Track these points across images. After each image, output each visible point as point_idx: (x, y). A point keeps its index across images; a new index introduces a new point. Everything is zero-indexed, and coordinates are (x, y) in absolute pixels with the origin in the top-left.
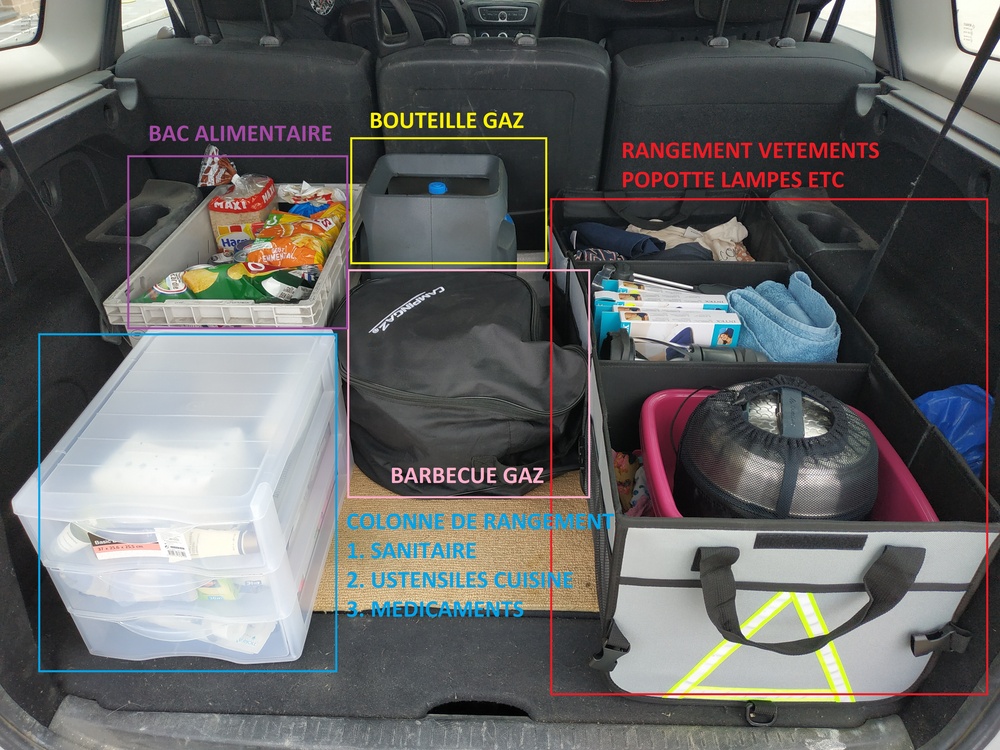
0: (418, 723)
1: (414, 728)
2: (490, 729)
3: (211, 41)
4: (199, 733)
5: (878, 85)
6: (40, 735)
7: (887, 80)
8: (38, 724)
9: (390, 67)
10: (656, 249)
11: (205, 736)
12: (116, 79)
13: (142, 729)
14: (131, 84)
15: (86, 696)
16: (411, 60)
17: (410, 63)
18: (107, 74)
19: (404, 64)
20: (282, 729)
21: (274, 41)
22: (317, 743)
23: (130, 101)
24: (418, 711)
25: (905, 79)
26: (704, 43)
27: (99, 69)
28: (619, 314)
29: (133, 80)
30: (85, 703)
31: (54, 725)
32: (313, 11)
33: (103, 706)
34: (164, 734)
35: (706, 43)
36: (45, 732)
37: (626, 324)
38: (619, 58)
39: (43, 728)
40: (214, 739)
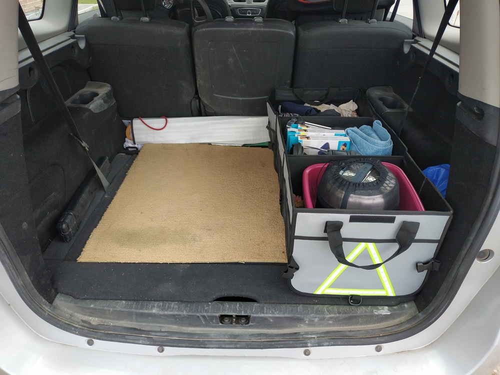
0: (210, 303)
1: (208, 305)
2: (240, 306)
3: (118, 19)
4: (116, 307)
5: (413, 40)
6: (48, 307)
7: (417, 38)
8: (47, 303)
9: (198, 31)
10: (316, 113)
11: (119, 308)
12: (76, 36)
13: (92, 306)
14: (82, 38)
15: (67, 294)
16: (208, 28)
17: (207, 29)
18: (72, 33)
19: (204, 30)
20: (152, 306)
21: (147, 19)
22: (167, 311)
23: (82, 45)
24: (209, 299)
25: (425, 38)
26: (337, 22)
27: (68, 31)
28: (297, 137)
29: (83, 36)
30: (67, 296)
31: (54, 304)
32: (164, 7)
33: (74, 297)
34: (101, 308)
35: (337, 21)
36: (51, 306)
37: (301, 141)
38: (299, 28)
39: (50, 305)
40: (122, 310)
